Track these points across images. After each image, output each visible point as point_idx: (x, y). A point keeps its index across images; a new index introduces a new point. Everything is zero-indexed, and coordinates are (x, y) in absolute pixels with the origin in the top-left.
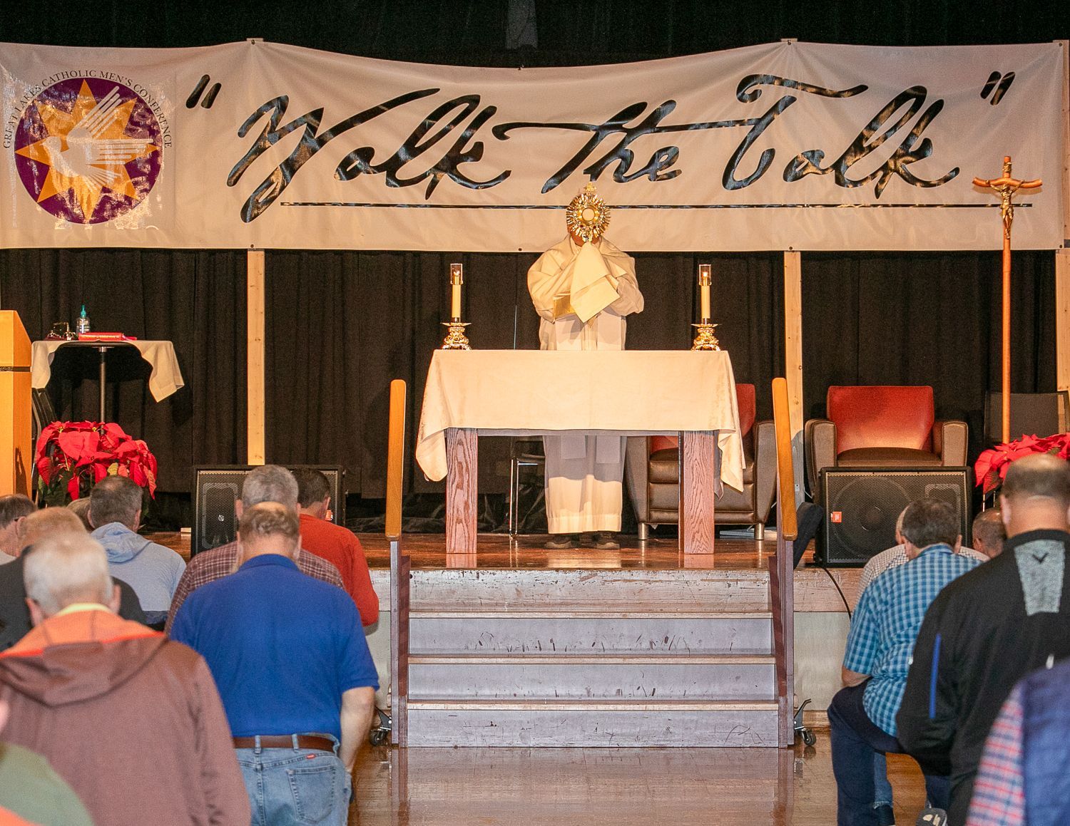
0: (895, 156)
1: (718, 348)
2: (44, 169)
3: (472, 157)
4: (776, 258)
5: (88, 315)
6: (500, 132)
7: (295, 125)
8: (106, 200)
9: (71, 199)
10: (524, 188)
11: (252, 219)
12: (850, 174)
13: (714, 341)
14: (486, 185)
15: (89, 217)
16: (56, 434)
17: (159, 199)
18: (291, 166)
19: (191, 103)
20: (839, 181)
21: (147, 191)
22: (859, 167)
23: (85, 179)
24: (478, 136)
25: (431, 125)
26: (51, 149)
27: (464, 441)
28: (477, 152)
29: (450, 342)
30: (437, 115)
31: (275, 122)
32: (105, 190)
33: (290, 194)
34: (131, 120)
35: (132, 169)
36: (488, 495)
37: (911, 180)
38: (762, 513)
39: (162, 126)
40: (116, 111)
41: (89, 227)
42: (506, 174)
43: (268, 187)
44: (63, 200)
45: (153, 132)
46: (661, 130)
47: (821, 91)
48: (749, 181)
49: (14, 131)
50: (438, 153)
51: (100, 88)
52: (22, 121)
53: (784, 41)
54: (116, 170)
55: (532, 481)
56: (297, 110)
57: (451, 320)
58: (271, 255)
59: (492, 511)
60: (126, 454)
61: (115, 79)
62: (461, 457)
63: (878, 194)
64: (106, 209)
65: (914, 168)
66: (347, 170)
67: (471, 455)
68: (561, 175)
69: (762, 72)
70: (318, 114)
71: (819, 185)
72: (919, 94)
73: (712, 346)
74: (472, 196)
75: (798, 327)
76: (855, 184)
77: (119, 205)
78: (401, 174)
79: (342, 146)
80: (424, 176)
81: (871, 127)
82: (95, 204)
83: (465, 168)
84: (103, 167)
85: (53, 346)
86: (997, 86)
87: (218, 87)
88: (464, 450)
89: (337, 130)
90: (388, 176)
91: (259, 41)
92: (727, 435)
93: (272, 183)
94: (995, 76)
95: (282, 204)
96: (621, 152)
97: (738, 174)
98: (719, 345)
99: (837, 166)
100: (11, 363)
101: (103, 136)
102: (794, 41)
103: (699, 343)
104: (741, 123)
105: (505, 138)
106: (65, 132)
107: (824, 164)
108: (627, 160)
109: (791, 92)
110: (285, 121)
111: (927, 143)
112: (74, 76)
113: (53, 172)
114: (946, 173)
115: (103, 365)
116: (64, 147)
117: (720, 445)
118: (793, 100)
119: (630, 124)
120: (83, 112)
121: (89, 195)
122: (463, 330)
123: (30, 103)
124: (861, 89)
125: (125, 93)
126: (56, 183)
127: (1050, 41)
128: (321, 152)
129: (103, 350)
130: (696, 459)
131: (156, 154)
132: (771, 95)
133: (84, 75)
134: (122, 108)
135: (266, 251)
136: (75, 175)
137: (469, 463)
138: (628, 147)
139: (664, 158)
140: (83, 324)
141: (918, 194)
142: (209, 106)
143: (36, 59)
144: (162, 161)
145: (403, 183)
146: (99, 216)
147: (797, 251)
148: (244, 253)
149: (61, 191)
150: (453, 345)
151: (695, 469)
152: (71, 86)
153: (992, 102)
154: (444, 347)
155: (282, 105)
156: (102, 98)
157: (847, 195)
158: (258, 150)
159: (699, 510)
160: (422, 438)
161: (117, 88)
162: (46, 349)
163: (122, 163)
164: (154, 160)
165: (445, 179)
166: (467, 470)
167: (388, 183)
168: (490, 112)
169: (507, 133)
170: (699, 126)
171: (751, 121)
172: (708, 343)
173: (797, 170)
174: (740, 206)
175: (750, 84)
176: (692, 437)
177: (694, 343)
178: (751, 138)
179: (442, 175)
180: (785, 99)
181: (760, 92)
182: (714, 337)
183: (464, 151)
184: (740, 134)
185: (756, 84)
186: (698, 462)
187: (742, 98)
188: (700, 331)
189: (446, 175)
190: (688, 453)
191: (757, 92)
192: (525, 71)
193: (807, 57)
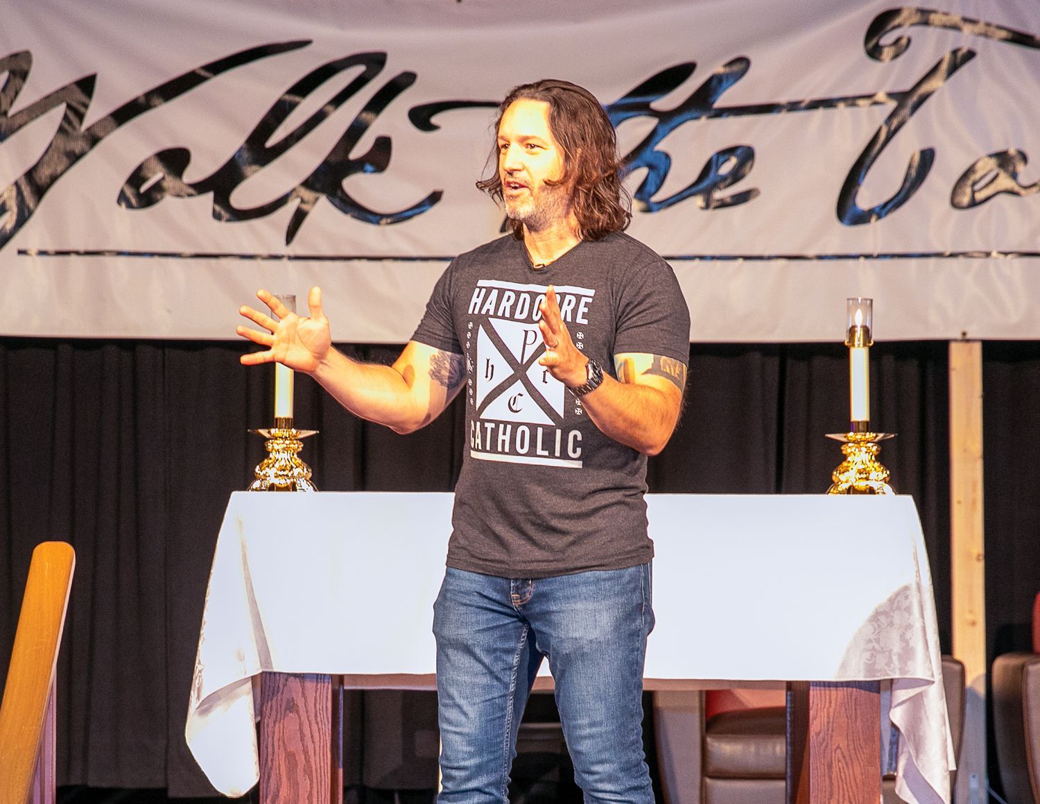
1: (888, 488)
3: (372, 164)
6: (422, 117)
7: (44, 105)
10: (468, 223)
13: (878, 475)
14: (399, 217)
18: (34, 184)
24: (379, 126)
25: (293, 106)
27: (300, 702)
28: (381, 154)
29: (269, 473)
30: (305, 87)
31: (9, 98)
33: (33, 235)
36: (402, 793)
42: (435, 198)
46: (720, 113)
47: (1020, 39)
48: (886, 207)
57: (272, 424)
66: (141, 191)
67: (316, 735)
69: (910, 5)
70: (87, 85)
71: (1017, 216)
73: (875, 485)
74: (371, 237)
75: (975, 483)
78: (241, 197)
79: (132, 146)
80: (281, 202)
83: (356, 185)
88: (301, 725)
89: (125, 114)
90: (216, 201)
92: (912, 692)
95: (22, 252)
96: (647, 155)
98: (890, 481)
103: (846, 477)
104: (871, 99)
105: (432, 128)
107: (1027, 176)
108: (660, 168)
109: (966, 39)
110: (27, 97)
119: (666, 102)
122: (299, 447)
128: (93, 156)
130: (838, 747)
132: (928, 46)
137: (311, 753)
138: (662, 146)
139: (727, 167)
145: (244, 215)
147: (975, 340)
150: (277, 482)
151: (835, 770)
154: (256, 484)
155: (20, 67)
160: (198, 697)
165: (322, 210)
166: (308, 771)
167: (217, 216)
168: (404, 81)
169: (435, 120)
170: (793, 106)
171: (891, 95)
172: (867, 479)
173: (977, 187)
174: (868, 257)
175: (889, 27)
176: (828, 697)
177: (834, 478)
178: (889, 128)
179: (317, 199)
180: (955, 52)
181: (909, 41)
182: (876, 465)
183: (357, 152)
184: (869, 120)
185: (899, 26)
186: (842, 753)
187: (874, 53)
188: (846, 450)
189: (323, 200)
190: (820, 733)
191: (904, 41)
192: (470, 5)
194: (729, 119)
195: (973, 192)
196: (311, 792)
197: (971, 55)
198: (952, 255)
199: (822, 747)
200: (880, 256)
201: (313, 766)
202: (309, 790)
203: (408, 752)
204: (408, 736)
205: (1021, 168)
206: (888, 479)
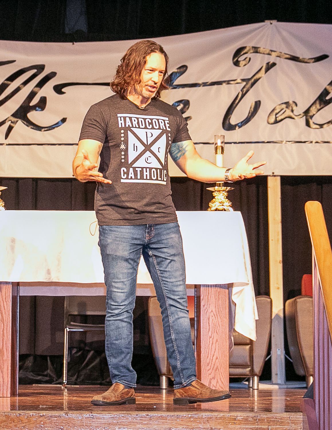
1: (231, 210)
3: (39, 107)
6: (59, 89)
10: (76, 130)
12: (315, 119)
14: (47, 128)
20: (308, 124)
22: (322, 115)
24: (41, 93)
25: (8, 85)
28: (42, 104)
30: (12, 78)
36: (51, 357)
38: (258, 367)
42: (64, 120)
46: (176, 87)
47: (294, 59)
48: (242, 124)
50: (14, 104)
53: (267, 22)
55: (82, 345)
59: (54, 368)
67: (6, 306)
69: (250, 45)
71: (293, 127)
73: (226, 208)
74: (39, 136)
75: (278, 233)
76: (320, 126)
80: (3, 123)
83: (32, 116)
92: (240, 288)
97: (234, 120)
99: (307, 113)
102: (274, 22)
103: (214, 205)
104: (236, 81)
105: (64, 93)
107: (297, 111)
109: (272, 59)
117: (234, 298)
124: (324, 57)
132: (257, 61)
139: (179, 107)
147: (278, 176)
151: (211, 320)
157: (314, 134)
159: (215, 358)
165: (20, 126)
166: (2, 320)
168: (53, 75)
169: (63, 90)
170: (205, 84)
171: (243, 80)
172: (223, 205)
173: (277, 116)
174: (235, 143)
175: (242, 54)
176: (208, 291)
177: (210, 205)
178: (243, 93)
179: (17, 121)
180: (268, 64)
181: (250, 59)
182: (227, 200)
183: (33, 103)
184: (235, 90)
185: (246, 53)
186: (214, 314)
187: (237, 64)
188: (214, 194)
189: (20, 122)
190: (205, 305)
191: (248, 59)
192: (78, 45)
193: (285, 33)
194: (181, 90)
195: (276, 118)
196: (3, 329)
197: (274, 64)
198: (268, 142)
199: (206, 311)
200: (239, 143)
201: (5, 319)
202: (3, 328)
203: (53, 340)
204: (53, 334)
205: (295, 108)
206: (231, 206)
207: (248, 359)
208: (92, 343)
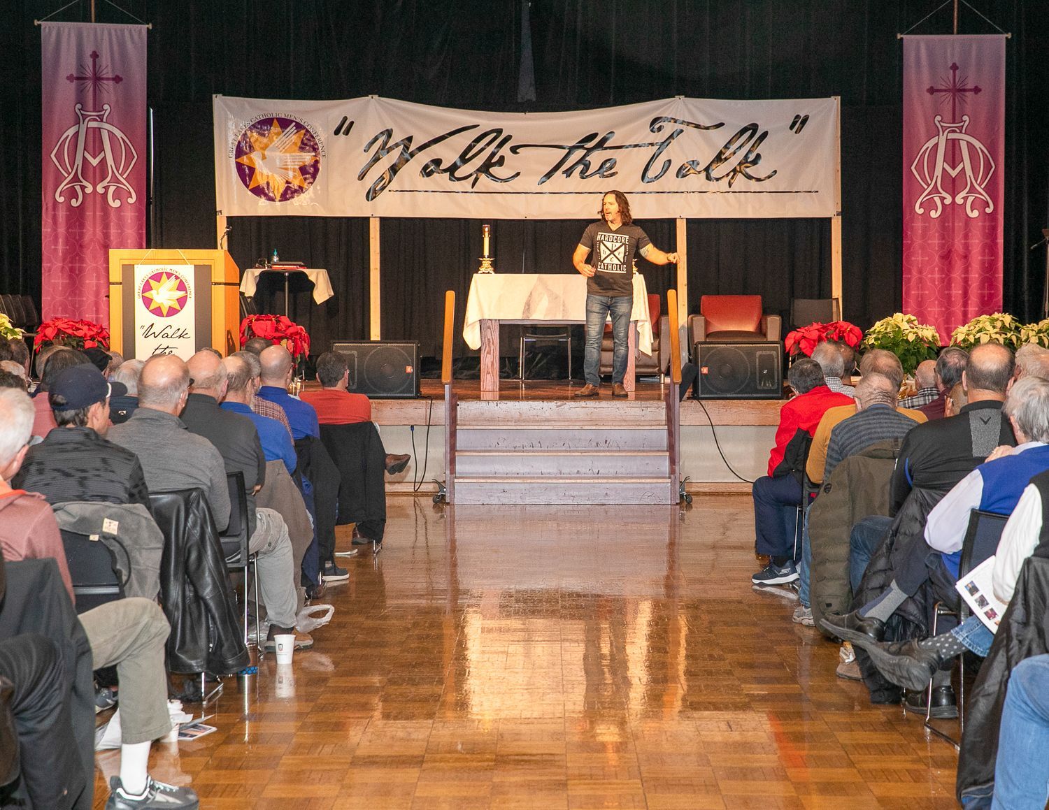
0: (740, 164)
2: (252, 170)
3: (498, 164)
4: (672, 222)
5: (278, 255)
6: (514, 150)
7: (397, 145)
8: (288, 188)
9: (268, 188)
10: (528, 182)
11: (372, 199)
12: (714, 174)
14: (505, 181)
15: (278, 198)
16: (251, 322)
17: (318, 188)
18: (394, 169)
19: (337, 132)
20: (708, 178)
21: (312, 183)
22: (719, 170)
23: (276, 176)
24: (502, 152)
25: (475, 146)
26: (256, 159)
27: (491, 326)
28: (501, 162)
29: (482, 269)
30: (478, 140)
31: (385, 143)
32: (288, 182)
33: (393, 186)
34: (302, 142)
35: (303, 170)
36: (509, 358)
37: (749, 177)
38: (663, 368)
39: (320, 146)
40: (293, 137)
41: (278, 203)
42: (518, 174)
43: (381, 181)
44: (263, 188)
45: (315, 149)
46: (606, 148)
47: (697, 126)
48: (657, 178)
49: (235, 148)
50: (478, 162)
51: (284, 123)
52: (239, 143)
53: (677, 97)
54: (294, 170)
56: (397, 137)
57: (483, 257)
58: (384, 220)
60: (292, 334)
61: (292, 118)
62: (489, 337)
63: (730, 185)
64: (288, 193)
65: (750, 171)
66: (426, 171)
67: (495, 334)
68: (549, 175)
69: (664, 116)
70: (410, 139)
71: (696, 181)
72: (754, 127)
74: (498, 186)
76: (718, 180)
77: (296, 191)
78: (458, 174)
79: (424, 158)
80: (471, 175)
81: (726, 147)
82: (282, 190)
83: (492, 170)
84: (287, 169)
85: (257, 272)
86: (799, 123)
87: (352, 123)
88: (491, 333)
89: (421, 148)
90: (450, 175)
91: (376, 97)
92: (643, 323)
93: (384, 179)
94: (798, 117)
95: (389, 191)
96: (584, 162)
97: (650, 174)
99: (707, 169)
100: (223, 280)
101: (286, 151)
102: (682, 97)
104: (652, 144)
105: (517, 153)
106: (264, 148)
107: (700, 168)
108: (587, 166)
109: (680, 127)
110: (391, 143)
111: (758, 156)
112: (269, 117)
113: (257, 171)
114: (769, 173)
115: (287, 283)
116: (264, 158)
117: (638, 329)
118: (682, 131)
119: (589, 145)
120: (274, 138)
121: (278, 186)
122: (490, 262)
123: (243, 132)
124: (721, 125)
125: (299, 127)
126: (259, 178)
127: (830, 97)
128: (412, 161)
129: (287, 274)
131: (317, 162)
132: (669, 128)
133: (275, 116)
134: (297, 135)
135: (380, 218)
136: (270, 174)
137: (494, 339)
138: (587, 158)
139: (608, 165)
140: (276, 259)
141: (754, 185)
142: (347, 134)
143: (247, 106)
144: (320, 167)
145: (459, 179)
146: (284, 197)
147: (684, 218)
148: (367, 219)
149: (262, 183)
150: (485, 271)
152: (268, 122)
153: (796, 132)
154: (479, 272)
155: (389, 133)
156: (286, 129)
157: (713, 186)
158: (376, 159)
160: (466, 325)
161: (294, 124)
162: (253, 274)
163: (297, 167)
164: (315, 165)
165: (483, 177)
166: (493, 343)
167: (450, 179)
168: (508, 138)
169: (518, 150)
170: (628, 146)
171: (658, 143)
173: (684, 172)
174: (651, 193)
175: (657, 122)
178: (657, 154)
179: (481, 174)
180: (677, 130)
183: (494, 160)
184: (651, 151)
185: (660, 122)
187: (652, 131)
189: (483, 175)
191: (662, 127)
192: (528, 114)
193: (691, 106)
194: (608, 150)
198: (677, 192)
200: (655, 192)
205: (698, 165)
207: (656, 361)
208: (541, 347)
